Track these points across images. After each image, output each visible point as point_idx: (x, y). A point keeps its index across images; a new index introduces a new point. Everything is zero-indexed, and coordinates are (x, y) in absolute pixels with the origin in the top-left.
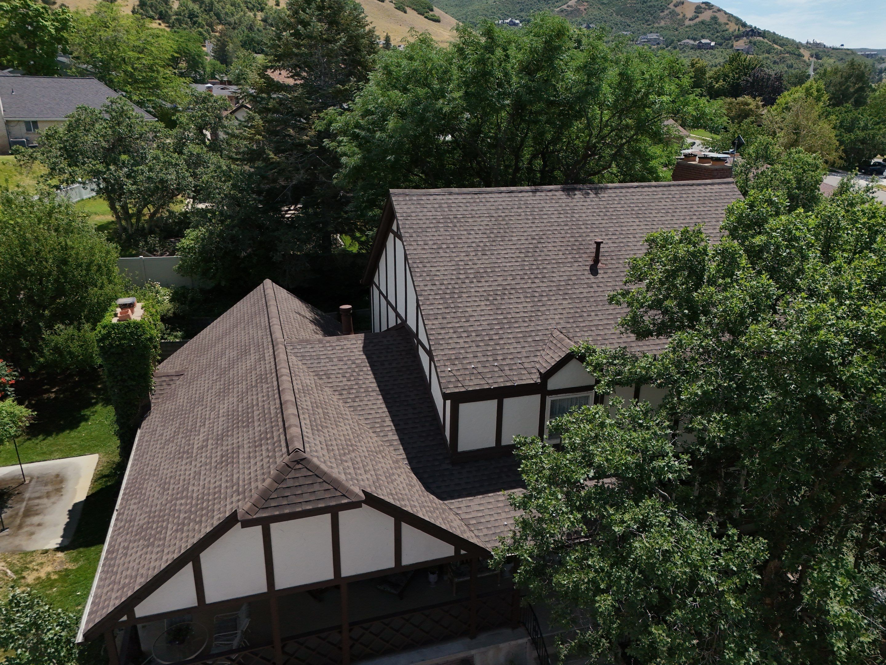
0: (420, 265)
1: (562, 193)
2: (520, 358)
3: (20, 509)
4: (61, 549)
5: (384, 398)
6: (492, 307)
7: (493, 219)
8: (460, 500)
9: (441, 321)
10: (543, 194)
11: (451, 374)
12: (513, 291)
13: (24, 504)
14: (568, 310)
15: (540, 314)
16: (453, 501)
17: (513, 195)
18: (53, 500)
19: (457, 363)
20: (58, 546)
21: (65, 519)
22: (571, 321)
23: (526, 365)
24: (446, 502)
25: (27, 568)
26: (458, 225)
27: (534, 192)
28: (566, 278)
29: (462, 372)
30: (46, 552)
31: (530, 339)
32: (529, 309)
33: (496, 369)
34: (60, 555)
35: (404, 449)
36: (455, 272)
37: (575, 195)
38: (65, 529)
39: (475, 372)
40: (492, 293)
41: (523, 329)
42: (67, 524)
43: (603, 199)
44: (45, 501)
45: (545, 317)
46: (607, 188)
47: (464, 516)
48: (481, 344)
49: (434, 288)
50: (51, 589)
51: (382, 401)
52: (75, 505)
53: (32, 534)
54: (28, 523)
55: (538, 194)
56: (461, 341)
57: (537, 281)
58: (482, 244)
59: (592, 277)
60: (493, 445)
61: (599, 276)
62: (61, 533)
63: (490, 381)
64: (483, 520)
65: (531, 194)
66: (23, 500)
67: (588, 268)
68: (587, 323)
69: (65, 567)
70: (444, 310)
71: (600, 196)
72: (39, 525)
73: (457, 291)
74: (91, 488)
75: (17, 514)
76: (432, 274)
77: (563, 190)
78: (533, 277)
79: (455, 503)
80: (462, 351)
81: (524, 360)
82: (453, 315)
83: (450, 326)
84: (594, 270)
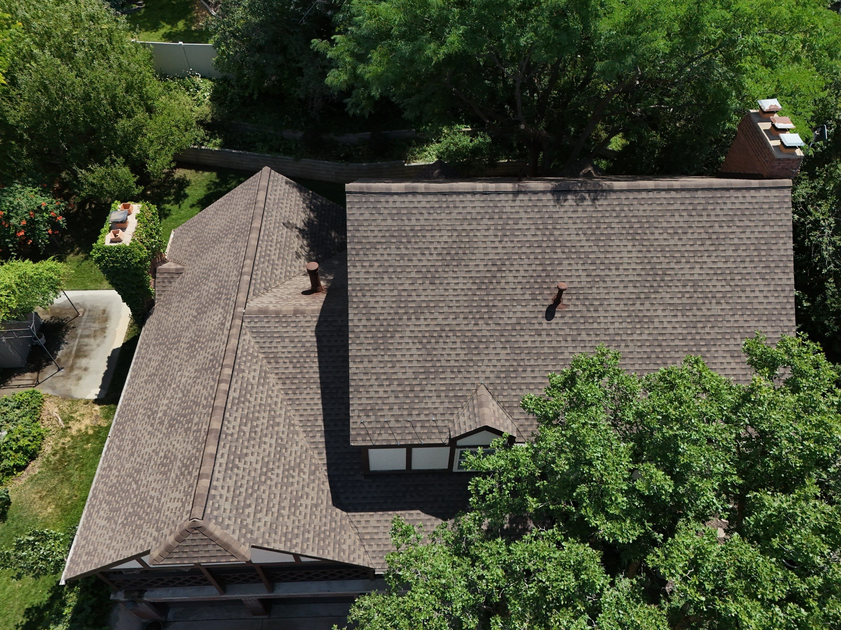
0: (359, 294)
1: (549, 196)
2: (435, 415)
3: (73, 347)
4: (97, 401)
5: (323, 393)
6: (423, 352)
7: (455, 234)
8: (362, 513)
9: (366, 364)
10: (526, 198)
11: (362, 426)
12: (451, 334)
13: (77, 340)
14: (503, 362)
15: (471, 364)
16: (356, 514)
17: (489, 198)
18: (98, 341)
19: (371, 414)
20: (96, 397)
21: (104, 367)
22: (503, 375)
23: (440, 423)
24: (349, 514)
25: (72, 417)
26: (413, 240)
27: (516, 193)
28: (514, 321)
29: (373, 425)
30: (87, 402)
31: (451, 394)
32: (462, 357)
33: (408, 425)
34: (97, 407)
35: (327, 454)
36: (394, 305)
37: (566, 200)
38: (104, 379)
39: (386, 426)
40: (427, 335)
41: (449, 381)
42: (106, 373)
43: (600, 209)
44: (91, 341)
45: (476, 368)
46: (612, 191)
47: (361, 530)
48: (401, 395)
49: (369, 324)
50: (87, 443)
51: (319, 396)
52: (114, 351)
53: (79, 379)
54: (78, 365)
55: (521, 197)
56: (381, 390)
57: (481, 322)
58: (432, 270)
59: (545, 321)
60: (404, 468)
61: (554, 321)
62: (100, 383)
63: (398, 438)
64: (376, 537)
65: (511, 196)
66: (75, 337)
67: (545, 309)
68: (519, 380)
69: (99, 423)
70: (372, 352)
71: (597, 203)
72: (86, 369)
73: (391, 329)
74: (128, 334)
75: (71, 352)
76: (370, 305)
77: (554, 192)
78: (478, 316)
79: (357, 516)
80: (379, 402)
81: (439, 417)
82: (380, 358)
83: (374, 371)
84: (550, 314)
